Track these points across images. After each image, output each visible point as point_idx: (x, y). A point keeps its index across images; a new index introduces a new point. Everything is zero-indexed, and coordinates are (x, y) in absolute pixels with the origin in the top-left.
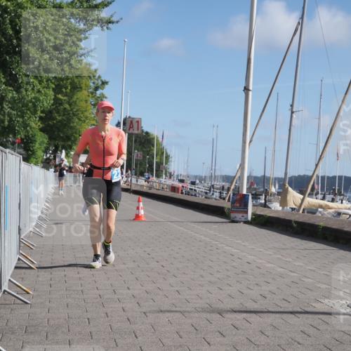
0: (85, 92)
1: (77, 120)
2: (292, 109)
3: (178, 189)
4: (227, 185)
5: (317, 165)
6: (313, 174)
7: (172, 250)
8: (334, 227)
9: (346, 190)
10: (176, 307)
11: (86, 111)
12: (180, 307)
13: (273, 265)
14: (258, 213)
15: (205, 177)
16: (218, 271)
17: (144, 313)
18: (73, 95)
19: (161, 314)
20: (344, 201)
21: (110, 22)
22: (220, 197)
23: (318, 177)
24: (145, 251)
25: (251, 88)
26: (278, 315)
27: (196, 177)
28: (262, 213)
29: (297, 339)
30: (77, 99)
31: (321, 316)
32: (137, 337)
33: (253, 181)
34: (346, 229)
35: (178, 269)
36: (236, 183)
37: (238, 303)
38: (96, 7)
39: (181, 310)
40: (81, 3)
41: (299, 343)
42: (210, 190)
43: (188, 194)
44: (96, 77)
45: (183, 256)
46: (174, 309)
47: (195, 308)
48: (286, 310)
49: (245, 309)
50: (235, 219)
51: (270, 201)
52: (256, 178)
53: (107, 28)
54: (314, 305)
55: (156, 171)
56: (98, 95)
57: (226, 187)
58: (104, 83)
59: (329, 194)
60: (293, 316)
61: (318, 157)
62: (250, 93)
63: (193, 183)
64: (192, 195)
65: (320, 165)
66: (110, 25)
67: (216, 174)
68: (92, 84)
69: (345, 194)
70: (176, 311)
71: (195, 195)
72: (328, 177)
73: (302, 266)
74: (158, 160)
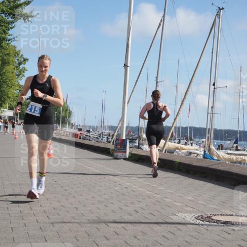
0: (12, 67)
1: (6, 86)
2: (157, 80)
3: (78, 135)
4: (112, 133)
5: (175, 119)
6: (173, 125)
7: (73, 178)
8: (185, 163)
9: (195, 137)
10: (74, 219)
11: (12, 80)
12: (78, 219)
13: (143, 190)
14: (134, 152)
15: (97, 127)
16: (105, 194)
17: (52, 224)
18: (3, 68)
19: (63, 224)
20: (193, 145)
21: (30, 17)
22: (107, 141)
23: (175, 127)
24: (53, 180)
25: (129, 65)
26: (146, 225)
27: (90, 127)
28: (136, 153)
29: (159, 242)
30: (6, 71)
31: (176, 225)
32: (46, 241)
33: (130, 130)
34: (194, 164)
35: (76, 192)
36: (118, 131)
37: (119, 216)
38: (20, 5)
39: (79, 221)
40: (9, 2)
41: (161, 244)
42: (100, 136)
43: (84, 139)
44: (20, 56)
45: (80, 183)
46: (73, 221)
47: (88, 220)
48: (152, 221)
49: (123, 221)
50: (117, 157)
51: (142, 144)
52: (132, 128)
53: (28, 21)
54: (171, 217)
55: (62, 122)
56: (21, 68)
57: (111, 134)
58: (26, 60)
59: (183, 139)
60: (157, 225)
61: (176, 114)
62: (128, 68)
63: (88, 131)
64: (87, 140)
65: (177, 119)
66: (30, 19)
67: (105, 125)
68: (16, 61)
69: (194, 139)
70: (75, 223)
71: (90, 140)
72: (182, 128)
73: (163, 190)
74: (64, 115)
